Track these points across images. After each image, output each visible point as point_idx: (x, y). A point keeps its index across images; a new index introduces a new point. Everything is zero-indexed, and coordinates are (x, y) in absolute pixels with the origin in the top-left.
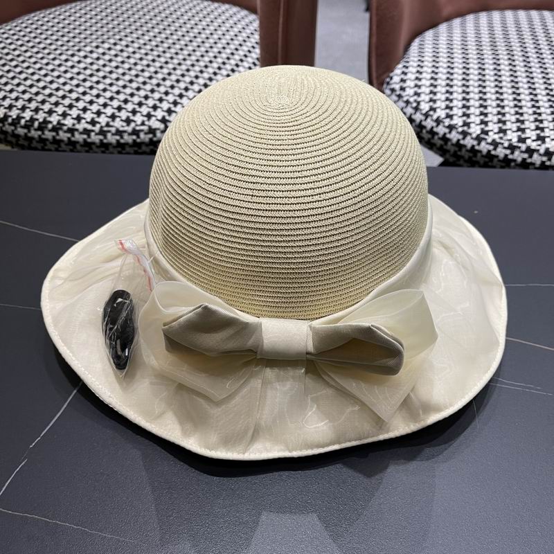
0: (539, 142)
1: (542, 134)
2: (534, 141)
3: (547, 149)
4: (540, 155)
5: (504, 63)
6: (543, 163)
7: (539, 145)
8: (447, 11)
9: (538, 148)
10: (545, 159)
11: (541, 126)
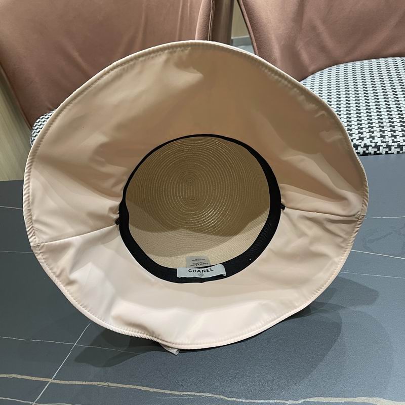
0: (361, 141)
1: (362, 136)
2: (357, 140)
3: (365, 144)
4: (362, 148)
5: (343, 96)
6: (364, 152)
7: (361, 142)
8: (311, 69)
9: (360, 144)
10: (365, 149)
11: (361, 131)
